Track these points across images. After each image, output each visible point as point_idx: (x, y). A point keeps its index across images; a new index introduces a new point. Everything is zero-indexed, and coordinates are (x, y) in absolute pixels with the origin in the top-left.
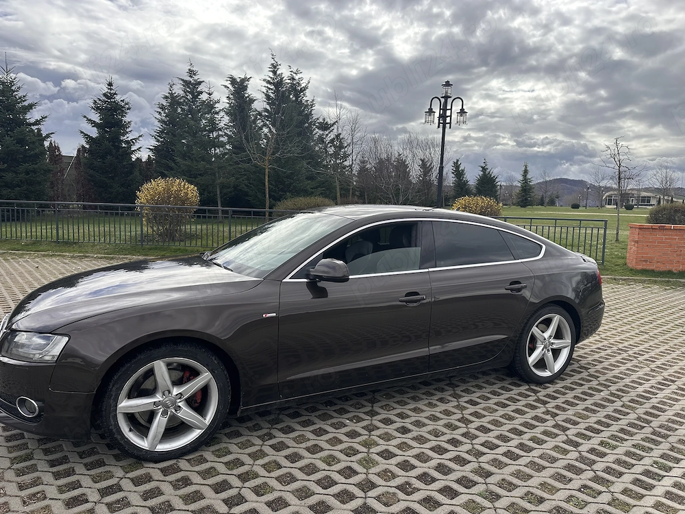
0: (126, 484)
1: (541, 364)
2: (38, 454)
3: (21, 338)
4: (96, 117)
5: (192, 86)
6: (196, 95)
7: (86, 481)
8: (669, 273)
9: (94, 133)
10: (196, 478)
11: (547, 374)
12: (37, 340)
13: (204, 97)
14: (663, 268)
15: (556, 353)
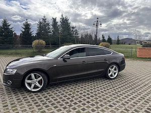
0: (28, 97)
1: (111, 76)
2: (12, 92)
3: (8, 70)
4: (24, 27)
5: (44, 20)
6: (45, 22)
7: (21, 96)
8: (146, 58)
9: (24, 30)
10: (41, 96)
11: (113, 78)
12: (11, 70)
13: (47, 22)
14: (145, 57)
15: (115, 73)
